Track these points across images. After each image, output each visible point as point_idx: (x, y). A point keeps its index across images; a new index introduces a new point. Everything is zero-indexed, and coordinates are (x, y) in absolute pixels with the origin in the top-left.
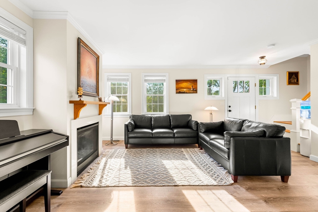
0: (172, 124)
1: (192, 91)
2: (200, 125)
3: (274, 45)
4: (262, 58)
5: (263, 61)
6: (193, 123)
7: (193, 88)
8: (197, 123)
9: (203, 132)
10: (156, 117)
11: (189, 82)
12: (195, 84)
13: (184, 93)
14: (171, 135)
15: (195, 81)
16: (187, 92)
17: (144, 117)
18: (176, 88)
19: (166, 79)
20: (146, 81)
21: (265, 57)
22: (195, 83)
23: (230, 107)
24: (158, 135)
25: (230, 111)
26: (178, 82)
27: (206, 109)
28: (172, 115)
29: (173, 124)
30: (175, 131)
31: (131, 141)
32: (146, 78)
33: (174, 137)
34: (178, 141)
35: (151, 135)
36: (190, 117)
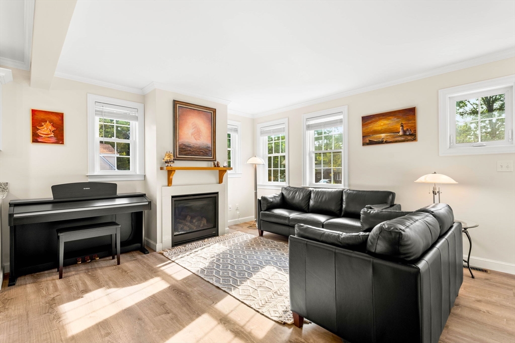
1: (400, 136)
7: (403, 129)
12: (409, 120)
13: (381, 142)
15: (410, 113)
16: (389, 140)
18: (363, 133)
19: (342, 118)
20: (308, 127)
22: (410, 117)
26: (366, 120)
32: (309, 123)
36: (390, 197)
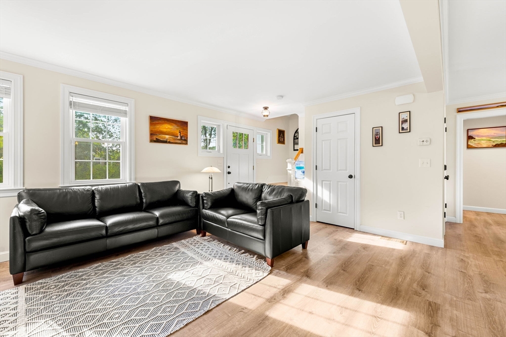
0: (144, 201)
1: (179, 140)
2: (202, 197)
3: (282, 97)
4: (266, 108)
5: (266, 113)
6: (189, 195)
7: (180, 135)
8: (196, 195)
9: (208, 207)
10: (107, 190)
11: (174, 123)
12: (184, 130)
13: (166, 142)
14: (152, 223)
15: (184, 124)
16: (171, 141)
17: (70, 192)
18: (151, 131)
19: (127, 110)
20: (72, 104)
21: (268, 107)
22: (185, 128)
23: (229, 167)
24: (122, 228)
25: (229, 173)
26: (154, 120)
27: (203, 171)
28: (143, 184)
29: (146, 201)
30: (157, 213)
31: (35, 259)
32: (74, 99)
33: (157, 225)
34: (164, 231)
35: (104, 232)
36: (178, 185)
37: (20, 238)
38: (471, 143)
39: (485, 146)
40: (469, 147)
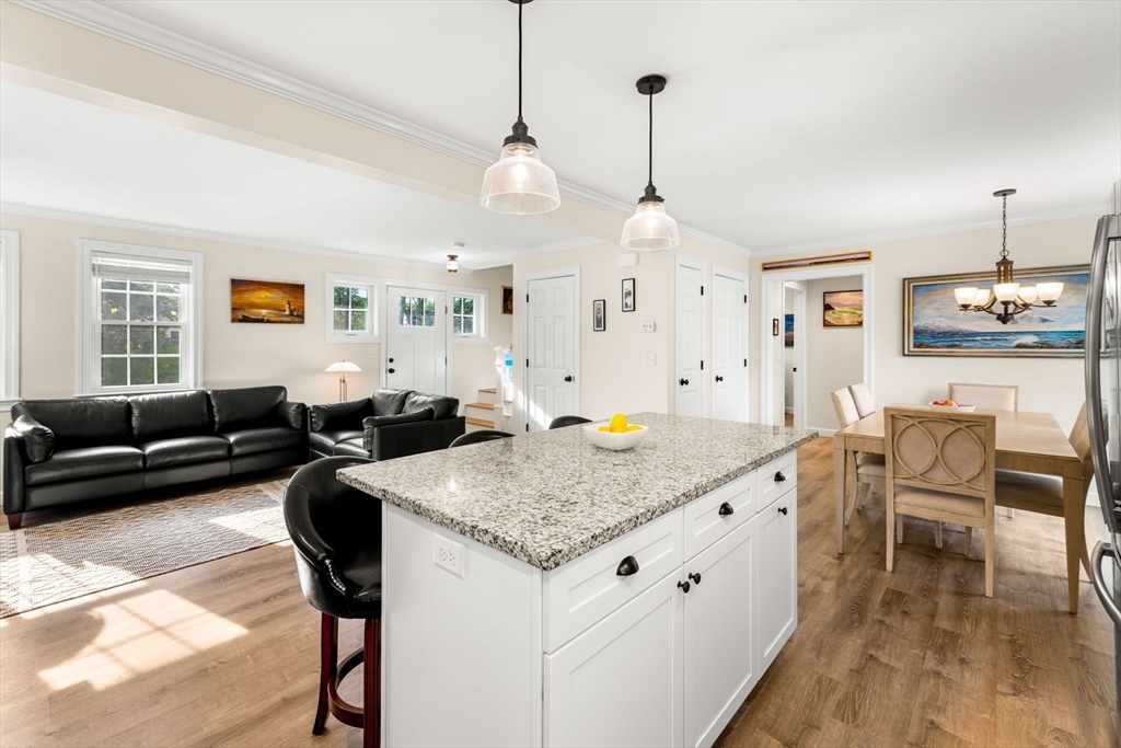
0: (217, 419)
1: (287, 316)
4: (453, 258)
5: (453, 265)
6: (292, 411)
8: (302, 410)
9: (319, 428)
10: (151, 402)
11: (277, 288)
12: (297, 298)
13: (261, 321)
14: (220, 452)
15: (297, 290)
16: (272, 319)
17: (91, 406)
18: (233, 303)
19: (191, 271)
20: (96, 269)
21: (456, 256)
22: (299, 295)
23: (391, 360)
24: (168, 459)
25: (391, 371)
26: (238, 285)
27: (327, 370)
28: (215, 393)
29: (220, 420)
30: (232, 439)
31: (38, 497)
32: (100, 261)
33: (230, 457)
34: (242, 466)
35: (140, 464)
36: (283, 393)
37: (16, 468)
38: (830, 316)
39: (847, 322)
40: (826, 324)
